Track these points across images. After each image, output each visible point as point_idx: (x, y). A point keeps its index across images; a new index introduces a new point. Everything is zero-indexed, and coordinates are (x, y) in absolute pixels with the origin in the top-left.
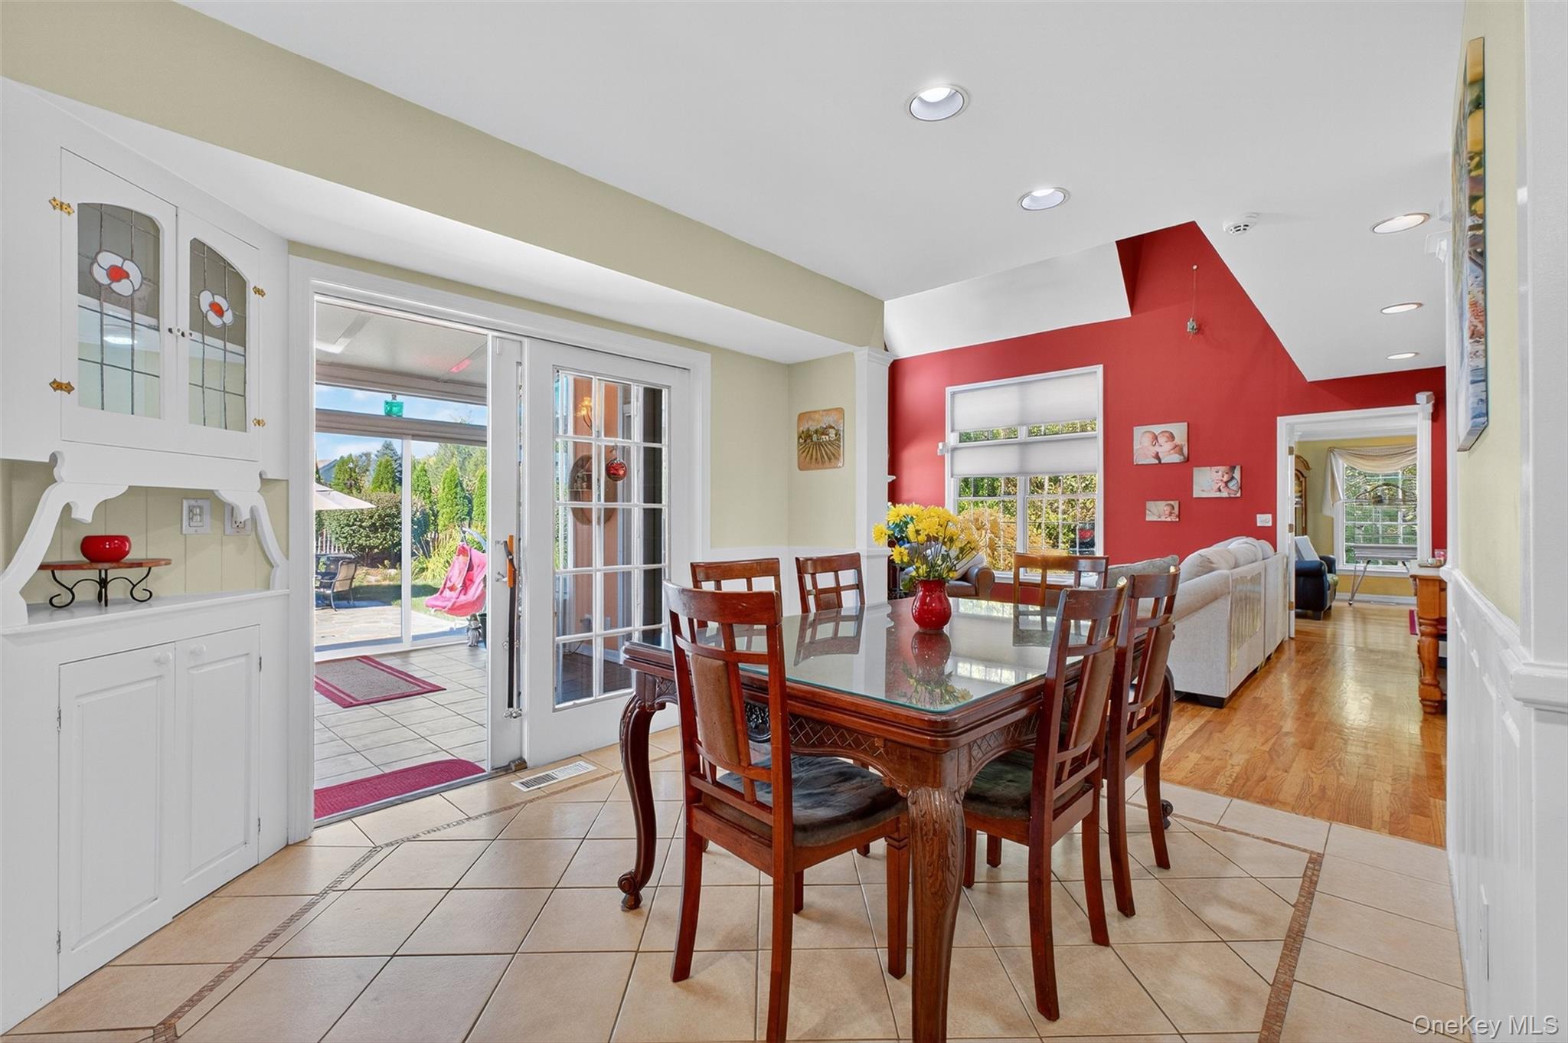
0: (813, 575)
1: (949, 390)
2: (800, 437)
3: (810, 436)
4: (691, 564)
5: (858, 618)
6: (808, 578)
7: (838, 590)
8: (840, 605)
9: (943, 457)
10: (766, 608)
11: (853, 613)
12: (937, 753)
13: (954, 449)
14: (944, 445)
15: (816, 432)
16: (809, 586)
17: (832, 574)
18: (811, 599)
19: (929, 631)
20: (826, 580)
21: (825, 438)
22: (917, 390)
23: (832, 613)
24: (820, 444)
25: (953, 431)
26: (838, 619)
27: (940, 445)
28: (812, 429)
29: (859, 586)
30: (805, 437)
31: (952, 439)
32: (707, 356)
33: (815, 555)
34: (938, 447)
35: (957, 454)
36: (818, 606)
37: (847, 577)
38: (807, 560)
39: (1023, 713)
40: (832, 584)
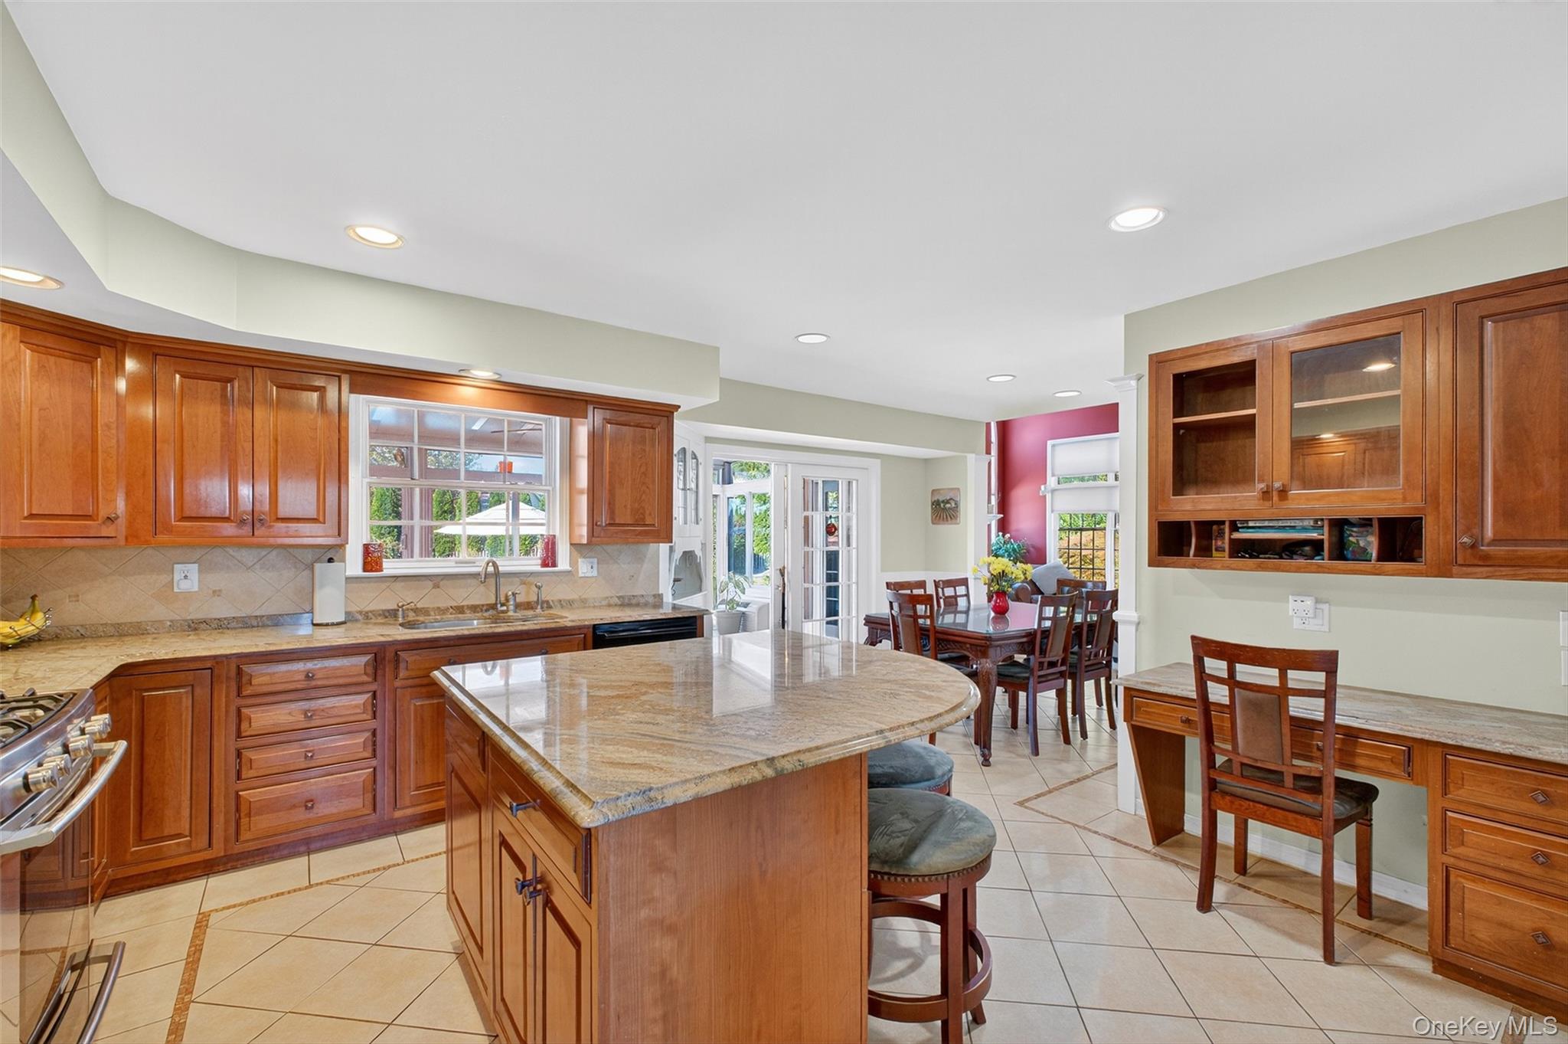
0: (943, 589)
1: (1050, 443)
2: (933, 504)
3: (939, 505)
4: (887, 583)
5: (967, 612)
6: (940, 590)
7: (956, 597)
8: (957, 605)
9: (1045, 496)
10: (927, 600)
11: (965, 609)
12: (987, 647)
13: (1053, 491)
14: (1045, 488)
15: (943, 502)
16: (941, 595)
17: (952, 589)
18: (942, 601)
19: (998, 615)
20: (949, 592)
21: (948, 506)
22: (1024, 442)
23: (952, 609)
24: (945, 509)
25: (1053, 475)
26: (956, 612)
27: (1043, 487)
28: (941, 500)
29: (967, 595)
30: (936, 504)
31: (1052, 481)
32: (878, 461)
33: (944, 579)
34: (1040, 489)
35: (1056, 493)
36: (945, 605)
37: (961, 590)
38: (939, 581)
39: (1024, 640)
40: (953, 594)
